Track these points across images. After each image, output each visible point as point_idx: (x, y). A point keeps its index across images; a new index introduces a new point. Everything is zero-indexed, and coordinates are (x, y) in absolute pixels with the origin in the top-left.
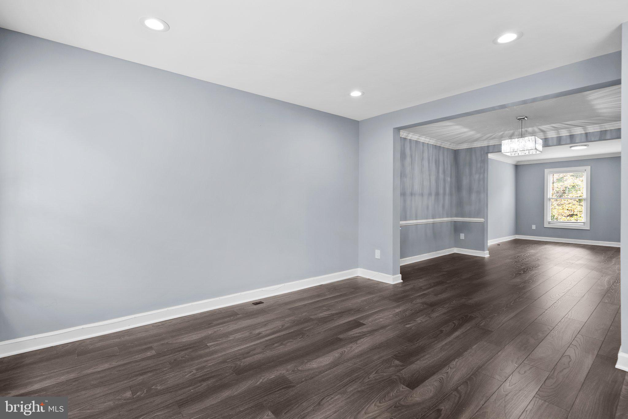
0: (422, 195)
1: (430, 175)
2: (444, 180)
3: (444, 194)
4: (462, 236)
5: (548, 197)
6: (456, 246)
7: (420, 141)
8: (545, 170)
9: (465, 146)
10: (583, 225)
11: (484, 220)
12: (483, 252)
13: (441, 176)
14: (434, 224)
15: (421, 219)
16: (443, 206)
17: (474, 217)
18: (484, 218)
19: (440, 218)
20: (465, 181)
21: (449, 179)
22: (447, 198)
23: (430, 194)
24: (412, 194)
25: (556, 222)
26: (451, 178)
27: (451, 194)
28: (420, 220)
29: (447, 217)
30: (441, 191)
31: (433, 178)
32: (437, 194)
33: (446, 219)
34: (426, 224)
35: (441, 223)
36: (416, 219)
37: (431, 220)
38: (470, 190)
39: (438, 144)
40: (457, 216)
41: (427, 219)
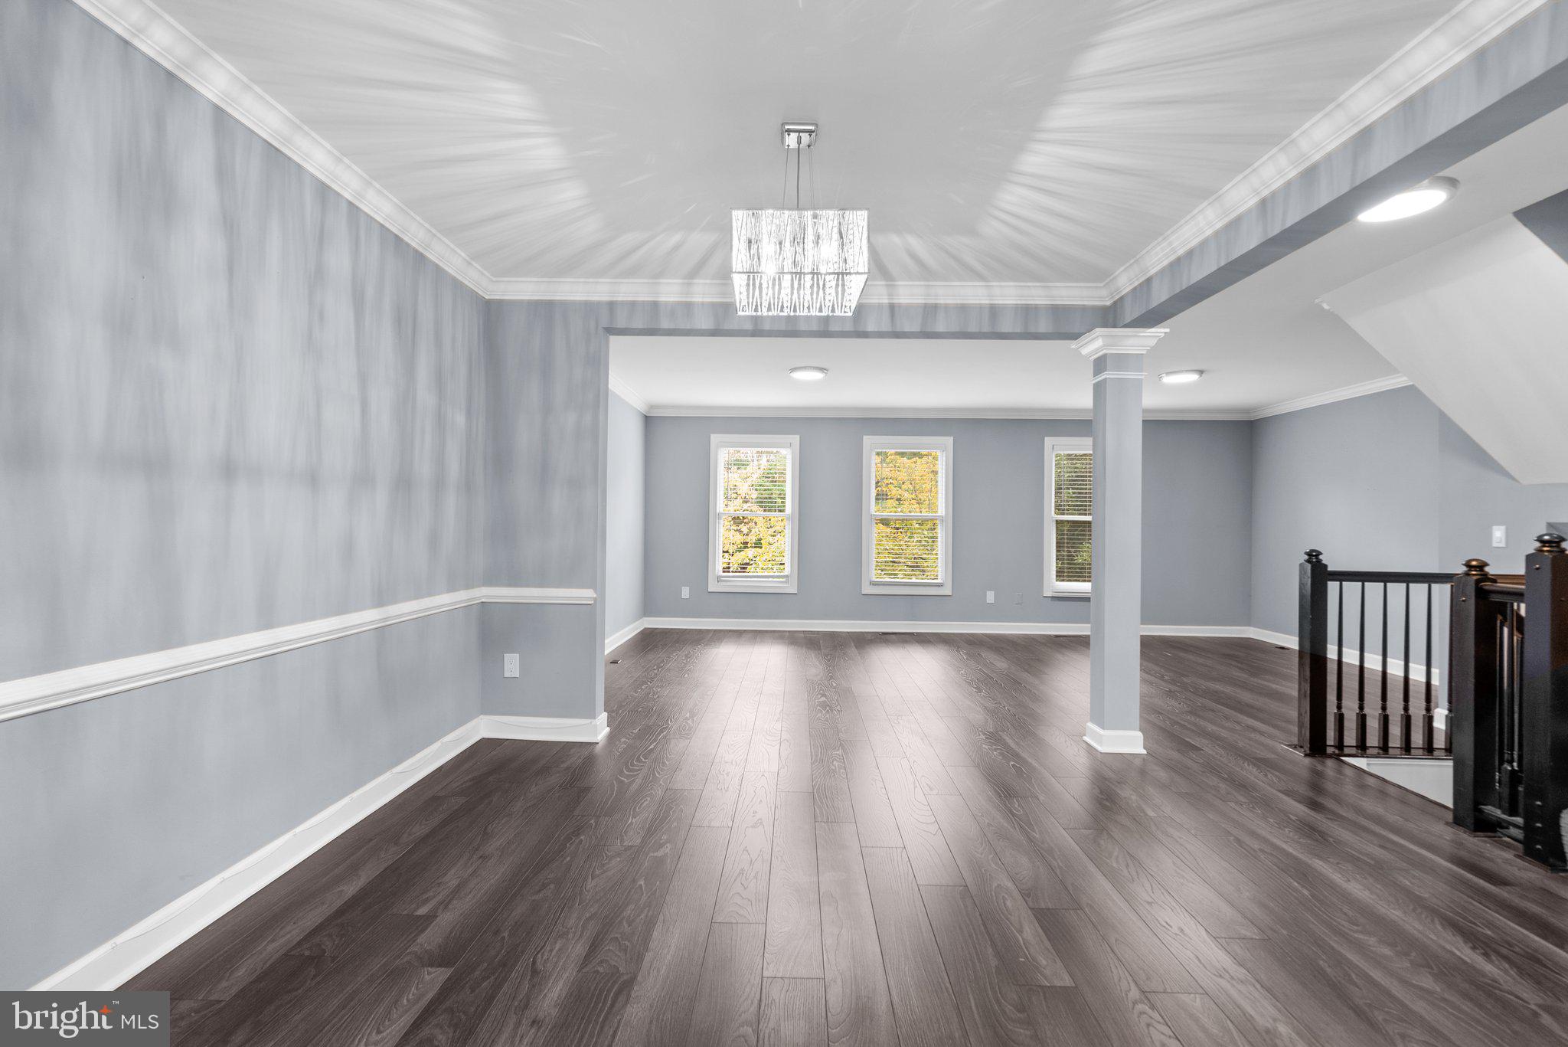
0: (313, 479)
1: (363, 379)
2: (441, 422)
3: (439, 484)
4: (512, 665)
5: (718, 511)
6: (489, 708)
7: (299, 166)
8: (713, 436)
9: (523, 289)
10: (782, 582)
11: (595, 596)
12: (589, 721)
13: (425, 397)
14: (382, 632)
15: (304, 620)
16: (434, 541)
17: (559, 585)
18: (592, 585)
19: (418, 596)
20: (525, 437)
21: (460, 419)
22: (451, 502)
23: (363, 480)
24: (228, 470)
25: (733, 577)
26: (469, 413)
27: (468, 486)
28: (292, 622)
29: (452, 588)
30: (424, 469)
31: (382, 398)
32: (403, 483)
33: (444, 600)
34: (336, 644)
35: (423, 622)
36: (268, 625)
37: (368, 617)
38: (544, 474)
39: (415, 235)
40: (490, 580)
41: (342, 610)
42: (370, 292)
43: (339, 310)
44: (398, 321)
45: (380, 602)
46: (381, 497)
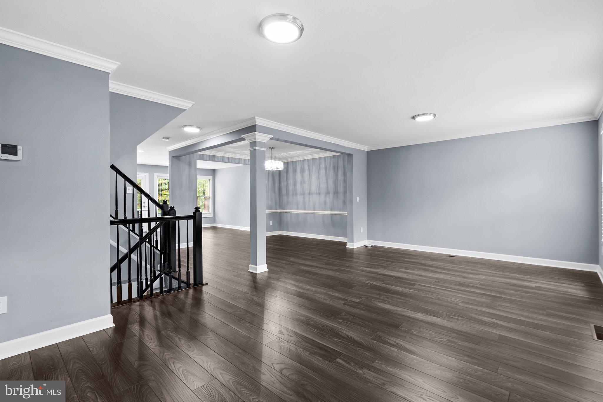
42: (328, 167)
43: (323, 172)
44: (334, 168)
45: (331, 210)
46: (331, 195)
